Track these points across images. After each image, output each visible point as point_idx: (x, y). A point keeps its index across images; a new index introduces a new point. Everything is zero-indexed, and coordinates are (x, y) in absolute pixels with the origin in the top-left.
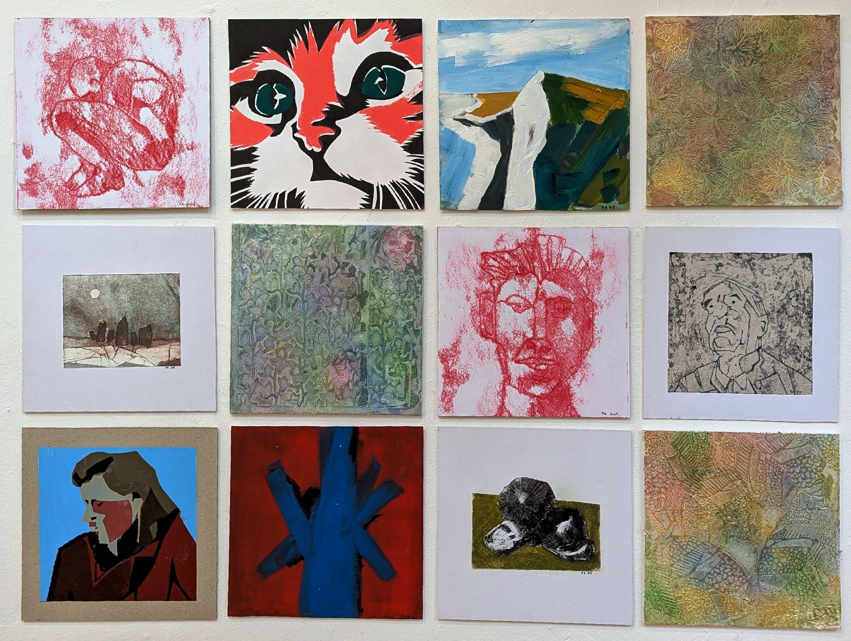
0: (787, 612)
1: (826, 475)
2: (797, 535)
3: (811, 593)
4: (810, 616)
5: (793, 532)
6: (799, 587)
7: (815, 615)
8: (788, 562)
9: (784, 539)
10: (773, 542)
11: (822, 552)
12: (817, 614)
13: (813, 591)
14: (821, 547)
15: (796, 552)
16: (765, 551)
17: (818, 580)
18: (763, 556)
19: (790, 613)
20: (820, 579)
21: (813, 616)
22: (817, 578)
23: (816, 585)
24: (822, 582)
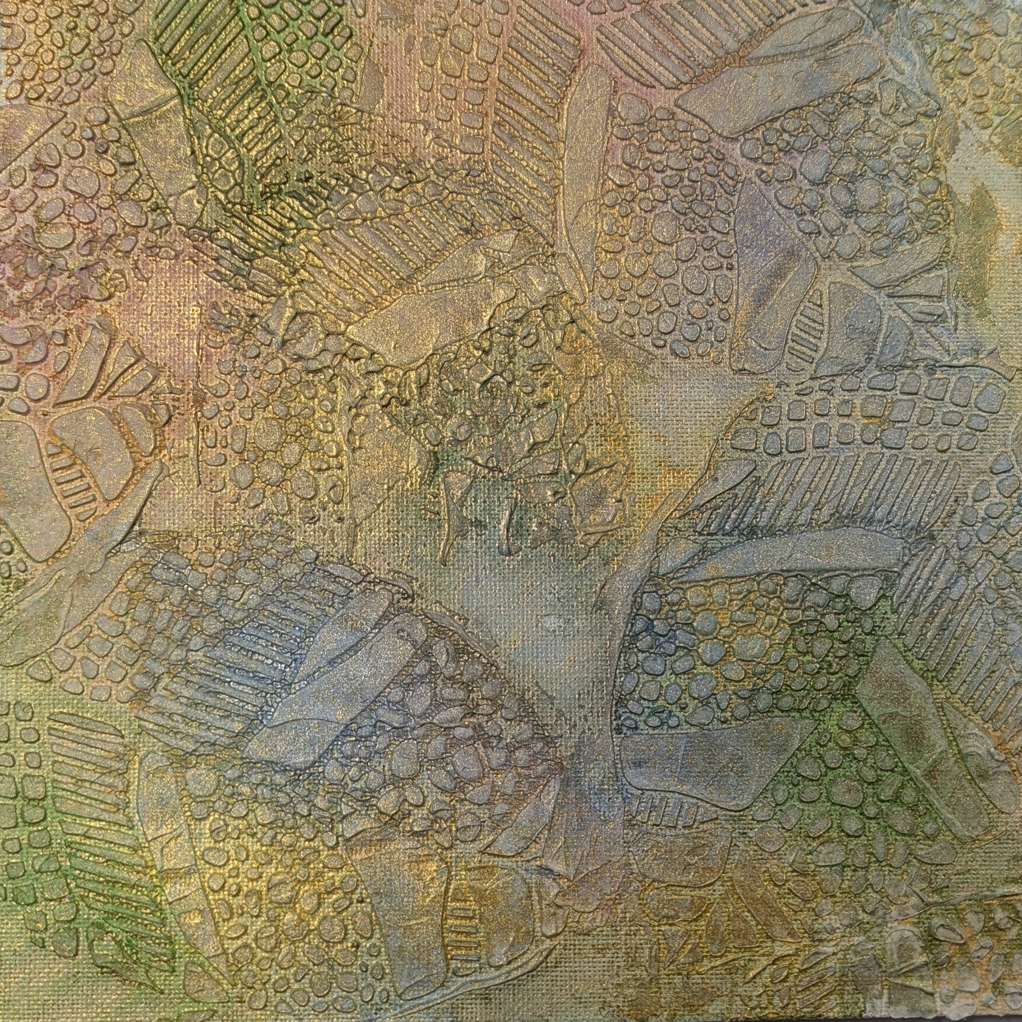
0: (778, 931)
1: (964, 192)
2: (818, 507)
3: (901, 819)
4: (903, 948)
5: (797, 495)
6: (840, 794)
7: (931, 941)
8: (775, 656)
9: (752, 532)
10: (693, 548)
11: (955, 593)
12: (941, 934)
13: (913, 808)
14: (950, 567)
15: (820, 598)
16: (649, 602)
17: (942, 744)
18: (640, 625)
19: (792, 934)
20: (954, 740)
21: (918, 945)
22: (936, 736)
23: (930, 774)
24: (963, 757)
